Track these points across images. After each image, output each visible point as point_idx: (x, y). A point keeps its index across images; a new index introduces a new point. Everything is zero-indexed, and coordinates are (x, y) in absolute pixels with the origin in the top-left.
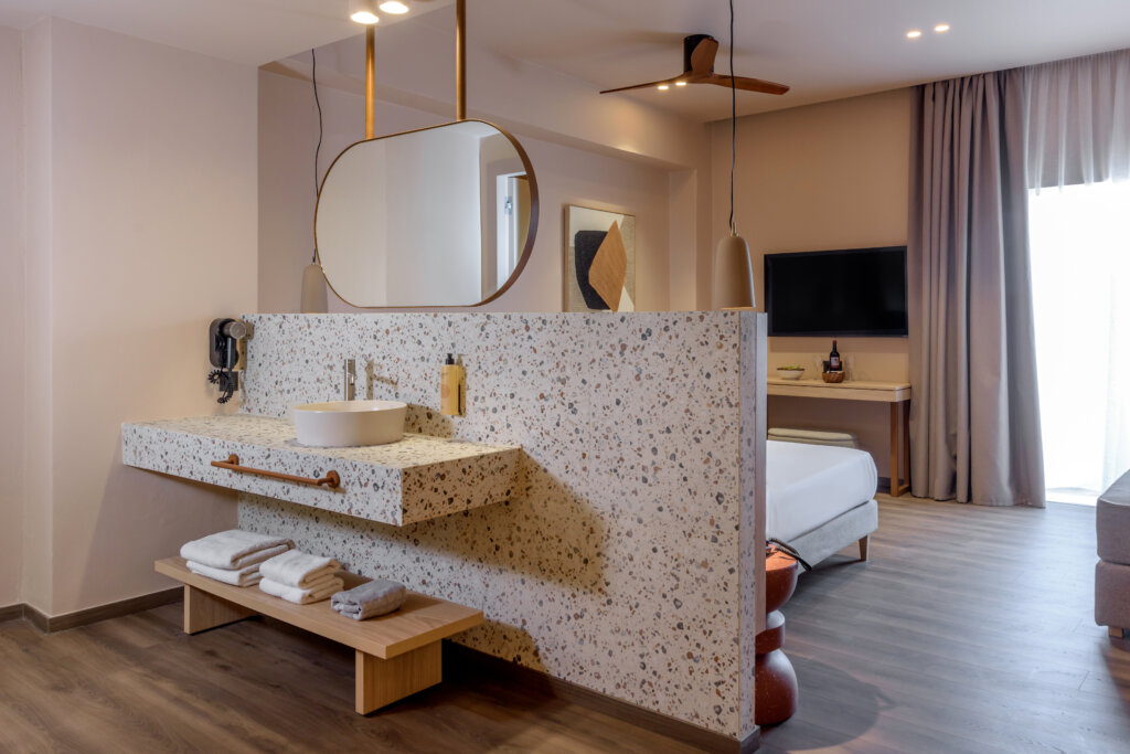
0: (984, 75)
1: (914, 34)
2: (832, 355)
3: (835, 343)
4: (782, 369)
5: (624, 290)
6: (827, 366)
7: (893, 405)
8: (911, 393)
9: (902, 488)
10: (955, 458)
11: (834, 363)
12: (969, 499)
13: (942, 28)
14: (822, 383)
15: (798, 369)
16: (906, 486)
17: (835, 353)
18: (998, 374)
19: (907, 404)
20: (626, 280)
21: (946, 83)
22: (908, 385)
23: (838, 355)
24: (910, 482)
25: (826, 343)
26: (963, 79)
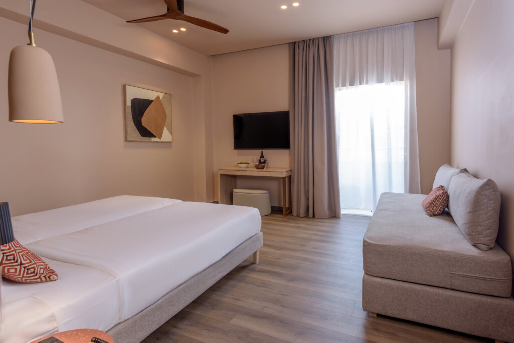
0: (318, 38)
1: (284, 7)
2: (261, 157)
3: (262, 153)
4: (240, 163)
5: (165, 129)
6: (260, 162)
7: (284, 178)
8: (291, 173)
9: (287, 213)
10: (308, 199)
11: (262, 161)
12: (314, 216)
13: (296, 4)
14: (255, 169)
15: (247, 163)
16: (290, 211)
17: (262, 156)
18: (323, 164)
19: (290, 177)
20: (166, 124)
21: (304, 41)
22: (289, 169)
23: (263, 157)
24: (291, 209)
25: (258, 152)
26: (310, 40)
